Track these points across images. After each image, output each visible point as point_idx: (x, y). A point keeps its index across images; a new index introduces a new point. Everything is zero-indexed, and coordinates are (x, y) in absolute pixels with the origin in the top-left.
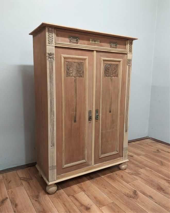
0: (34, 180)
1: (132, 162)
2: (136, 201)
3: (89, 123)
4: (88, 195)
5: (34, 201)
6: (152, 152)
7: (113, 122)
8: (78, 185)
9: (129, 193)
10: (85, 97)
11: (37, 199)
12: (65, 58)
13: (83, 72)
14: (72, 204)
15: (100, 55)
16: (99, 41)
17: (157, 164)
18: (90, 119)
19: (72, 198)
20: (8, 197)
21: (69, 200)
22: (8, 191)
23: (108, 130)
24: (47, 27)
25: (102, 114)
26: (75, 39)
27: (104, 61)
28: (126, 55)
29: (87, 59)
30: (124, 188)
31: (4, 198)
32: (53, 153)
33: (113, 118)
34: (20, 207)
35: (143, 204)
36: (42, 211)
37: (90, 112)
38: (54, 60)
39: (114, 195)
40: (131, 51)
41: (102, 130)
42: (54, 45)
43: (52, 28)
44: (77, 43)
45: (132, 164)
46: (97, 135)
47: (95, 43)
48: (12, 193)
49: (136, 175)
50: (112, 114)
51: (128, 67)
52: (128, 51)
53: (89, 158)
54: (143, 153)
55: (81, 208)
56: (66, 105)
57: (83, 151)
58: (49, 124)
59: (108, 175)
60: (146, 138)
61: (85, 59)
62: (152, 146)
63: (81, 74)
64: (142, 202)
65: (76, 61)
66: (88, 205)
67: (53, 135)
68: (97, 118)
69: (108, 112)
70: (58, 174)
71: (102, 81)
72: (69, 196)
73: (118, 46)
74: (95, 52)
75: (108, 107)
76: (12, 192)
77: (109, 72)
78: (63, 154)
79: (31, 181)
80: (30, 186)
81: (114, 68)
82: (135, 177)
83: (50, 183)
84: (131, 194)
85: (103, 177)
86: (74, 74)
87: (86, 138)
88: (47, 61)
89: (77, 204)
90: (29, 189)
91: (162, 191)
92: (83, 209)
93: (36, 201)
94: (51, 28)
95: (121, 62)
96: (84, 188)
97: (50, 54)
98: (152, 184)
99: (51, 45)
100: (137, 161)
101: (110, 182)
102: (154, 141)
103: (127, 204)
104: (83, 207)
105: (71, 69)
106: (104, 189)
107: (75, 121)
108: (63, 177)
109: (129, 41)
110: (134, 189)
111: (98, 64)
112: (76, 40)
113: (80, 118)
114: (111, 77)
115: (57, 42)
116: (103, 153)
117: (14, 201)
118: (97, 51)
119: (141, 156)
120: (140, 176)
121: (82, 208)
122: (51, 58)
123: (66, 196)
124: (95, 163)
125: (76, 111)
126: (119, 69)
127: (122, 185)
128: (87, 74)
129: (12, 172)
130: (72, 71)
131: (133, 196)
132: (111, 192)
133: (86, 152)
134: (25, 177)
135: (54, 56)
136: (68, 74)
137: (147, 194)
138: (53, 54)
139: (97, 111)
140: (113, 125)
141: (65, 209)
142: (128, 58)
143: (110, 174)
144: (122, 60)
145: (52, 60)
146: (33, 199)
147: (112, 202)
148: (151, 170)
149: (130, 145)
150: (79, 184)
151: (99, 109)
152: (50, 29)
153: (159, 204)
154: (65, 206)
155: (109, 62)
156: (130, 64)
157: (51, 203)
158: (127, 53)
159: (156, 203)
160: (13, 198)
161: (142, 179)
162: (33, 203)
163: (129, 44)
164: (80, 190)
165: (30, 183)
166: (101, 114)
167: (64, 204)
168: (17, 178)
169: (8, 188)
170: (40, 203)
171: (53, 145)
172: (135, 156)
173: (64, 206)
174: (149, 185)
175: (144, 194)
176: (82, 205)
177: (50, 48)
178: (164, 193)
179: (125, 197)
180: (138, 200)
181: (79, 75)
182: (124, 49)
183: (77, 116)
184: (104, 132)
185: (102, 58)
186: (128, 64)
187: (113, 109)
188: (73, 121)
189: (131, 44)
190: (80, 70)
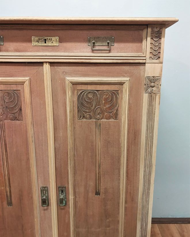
3: (44, 210)
7: (107, 215)
10: (28, 159)
13: (21, 110)
15: (63, 72)
16: (57, 38)
18: (45, 202)
23: (93, 229)
27: (75, 84)
28: (142, 67)
29: (27, 84)
33: (105, 206)
37: (45, 190)
40: (157, 54)
41: (76, 226)
46: (65, 234)
47: (45, 45)
50: (104, 198)
52: (148, 55)
61: (22, 83)
63: (17, 115)
68: (62, 203)
69: (91, 195)
71: (69, 129)
73: (116, 45)
75: (92, 184)
77: (90, 109)
81: (106, 99)
107: (10, 203)
109: (150, 30)
113: (21, 198)
114: (96, 119)
118: (51, 64)
125: (10, 186)
126: (119, 101)
139: (62, 190)
140: (108, 220)
142: (146, 75)
144: (128, 79)
151: (66, 186)
155: (89, 86)
156: (154, 88)
158: (144, 61)
163: (149, 39)
181: (10, 116)
182: (137, 52)
183: (13, 196)
184: (83, 230)
185: (68, 78)
186: (149, 90)
187: (106, 189)
188: (5, 203)
189: (156, 37)
190: (12, 106)
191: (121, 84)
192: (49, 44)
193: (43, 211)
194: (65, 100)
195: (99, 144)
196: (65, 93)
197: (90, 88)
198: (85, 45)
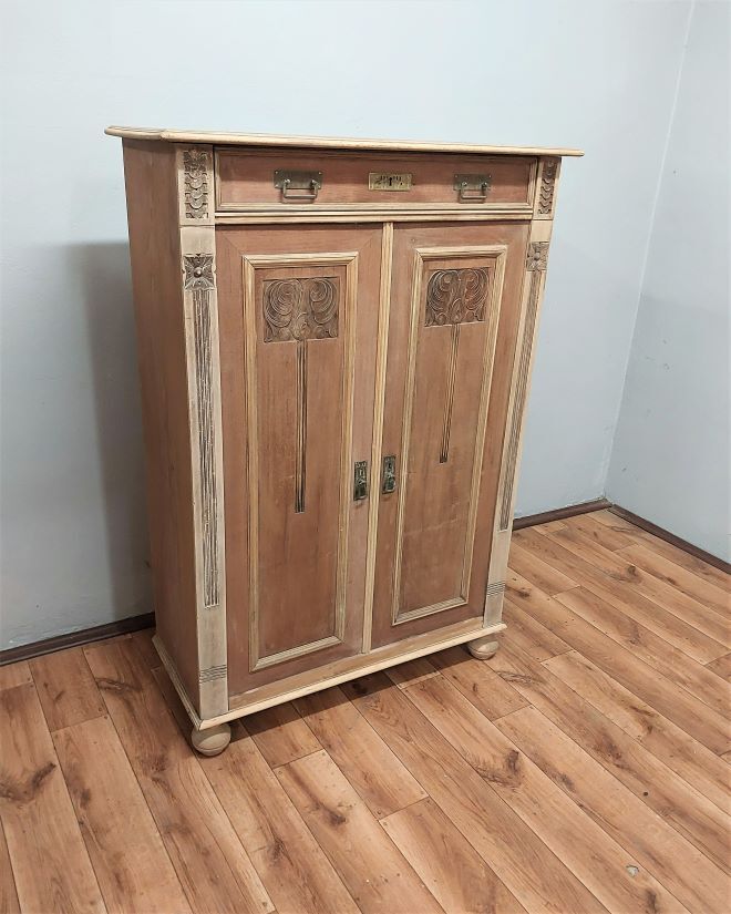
0: (147, 692)
1: (521, 624)
2: (511, 798)
3: (357, 507)
4: (342, 763)
5: (148, 782)
6: (608, 578)
7: (454, 495)
8: (308, 719)
9: (492, 763)
10: (340, 415)
11: (157, 776)
12: (258, 269)
13: (336, 316)
14: (282, 797)
15: (412, 239)
16: (409, 177)
17: (614, 636)
18: (361, 491)
19: (282, 777)
20: (56, 763)
21: (273, 781)
22: (57, 737)
23: (431, 528)
24: (181, 148)
25: (409, 472)
26: (302, 181)
27: (427, 260)
28: (525, 227)
29: (355, 263)
30: (475, 739)
31: (42, 764)
32: (213, 624)
33: (452, 480)
34: (98, 802)
35: (535, 808)
36: (178, 822)
37: (361, 468)
38: (212, 281)
39: (436, 767)
40: (547, 206)
41: (406, 530)
42: (213, 223)
43: (203, 149)
44: (312, 200)
45: (520, 631)
46: (387, 547)
47: (390, 188)
48: (71, 745)
49: (527, 685)
50: (452, 466)
51: (529, 275)
52: (537, 207)
53: (354, 628)
54: (572, 583)
55: (312, 816)
56: (264, 452)
57: (331, 607)
58: (198, 529)
59: (423, 678)
60: (596, 505)
61: (343, 265)
62: (612, 549)
63: (329, 326)
64: (532, 799)
65: (308, 273)
66: (340, 805)
67: (214, 564)
68: (388, 486)
69: (434, 462)
70: (234, 689)
71: (413, 344)
72: (272, 764)
73: (492, 189)
74: (389, 229)
75: (436, 443)
76: (69, 739)
77: (445, 305)
78: (254, 626)
79: (137, 696)
80: (135, 720)
81: (470, 285)
82: (522, 691)
83: (205, 725)
84: (499, 765)
85: (403, 686)
86: (296, 328)
87: (343, 562)
88: (185, 291)
89: (302, 798)
90: (130, 729)
91: (611, 759)
92: (319, 823)
93: (156, 780)
94: (198, 150)
95: (503, 260)
96: (331, 733)
97: (196, 261)
98: (580, 726)
99: (200, 222)
100: (539, 618)
101: (428, 710)
102: (624, 524)
103: (479, 808)
104: (321, 813)
105: (284, 310)
106: (402, 742)
107: (300, 507)
108: (251, 700)
109: (541, 165)
110: (511, 744)
111: (402, 275)
112: (306, 185)
113: (319, 494)
114: (453, 323)
115: (226, 206)
116: (405, 608)
117: (77, 778)
118: (396, 224)
119: (559, 597)
120: (542, 688)
121: (317, 816)
122: (200, 276)
123: (263, 765)
124: (376, 643)
125: (304, 471)
126: (489, 287)
127: (468, 727)
128: (352, 321)
129: (65, 654)
130: (287, 319)
131: (504, 774)
132: (428, 756)
133: (341, 610)
134: (116, 678)
135: (214, 268)
136: (271, 331)
137: (555, 770)
138: (209, 259)
139: (389, 462)
140: (453, 506)
141: (256, 818)
142: (532, 240)
143: (430, 676)
144: (505, 247)
145: (203, 285)
146: (146, 774)
147: (426, 795)
148: (588, 663)
149: (525, 541)
150: (313, 716)
151: (397, 454)
152: (194, 154)
153: (591, 814)
154: (259, 805)
155: (447, 262)
156: (539, 262)
157: (208, 793)
158: (530, 217)
159: (581, 806)
160: (72, 768)
161: (548, 703)
162: (144, 788)
163: (540, 180)
164: (313, 741)
165: (134, 704)
166: (404, 473)
167: (254, 798)
168: (87, 682)
169: (55, 724)
170: (169, 791)
171: (214, 598)
172: (539, 595)
173: (254, 805)
174: (567, 730)
175: (545, 766)
176: (318, 805)
177: (196, 237)
178: (618, 766)
179: (475, 778)
180: (519, 790)
181: (317, 329)
182: (519, 200)
183: (307, 489)
184: (414, 533)
185: (419, 250)
186: (533, 265)
187: (455, 448)
188: (292, 507)
189: (549, 177)
190: (321, 310)
191: (495, 256)
192: (397, 187)
193: (354, 511)
194: (410, 291)
195: (453, 368)
196: (411, 278)
197: (448, 265)
198: (450, 188)
